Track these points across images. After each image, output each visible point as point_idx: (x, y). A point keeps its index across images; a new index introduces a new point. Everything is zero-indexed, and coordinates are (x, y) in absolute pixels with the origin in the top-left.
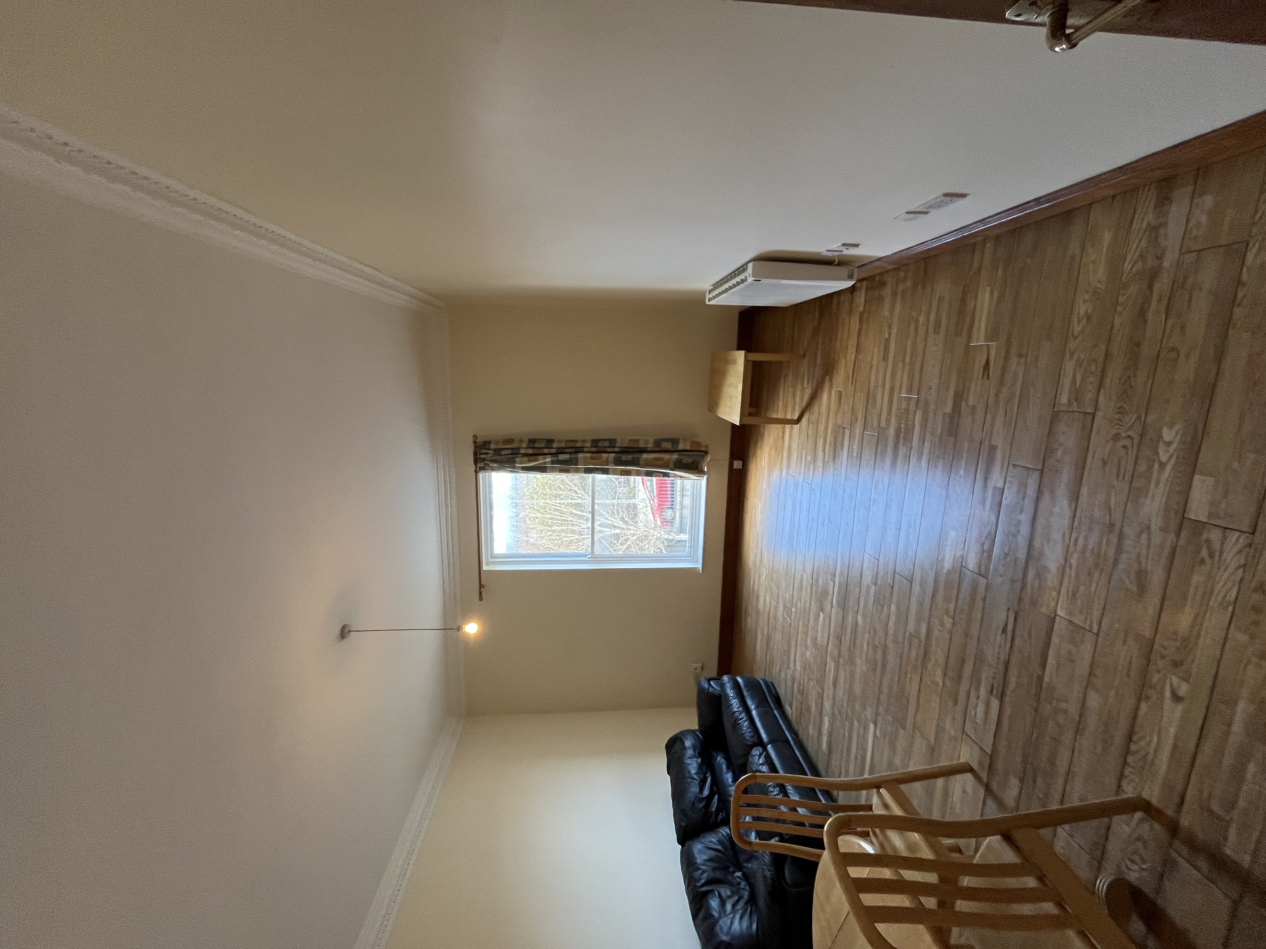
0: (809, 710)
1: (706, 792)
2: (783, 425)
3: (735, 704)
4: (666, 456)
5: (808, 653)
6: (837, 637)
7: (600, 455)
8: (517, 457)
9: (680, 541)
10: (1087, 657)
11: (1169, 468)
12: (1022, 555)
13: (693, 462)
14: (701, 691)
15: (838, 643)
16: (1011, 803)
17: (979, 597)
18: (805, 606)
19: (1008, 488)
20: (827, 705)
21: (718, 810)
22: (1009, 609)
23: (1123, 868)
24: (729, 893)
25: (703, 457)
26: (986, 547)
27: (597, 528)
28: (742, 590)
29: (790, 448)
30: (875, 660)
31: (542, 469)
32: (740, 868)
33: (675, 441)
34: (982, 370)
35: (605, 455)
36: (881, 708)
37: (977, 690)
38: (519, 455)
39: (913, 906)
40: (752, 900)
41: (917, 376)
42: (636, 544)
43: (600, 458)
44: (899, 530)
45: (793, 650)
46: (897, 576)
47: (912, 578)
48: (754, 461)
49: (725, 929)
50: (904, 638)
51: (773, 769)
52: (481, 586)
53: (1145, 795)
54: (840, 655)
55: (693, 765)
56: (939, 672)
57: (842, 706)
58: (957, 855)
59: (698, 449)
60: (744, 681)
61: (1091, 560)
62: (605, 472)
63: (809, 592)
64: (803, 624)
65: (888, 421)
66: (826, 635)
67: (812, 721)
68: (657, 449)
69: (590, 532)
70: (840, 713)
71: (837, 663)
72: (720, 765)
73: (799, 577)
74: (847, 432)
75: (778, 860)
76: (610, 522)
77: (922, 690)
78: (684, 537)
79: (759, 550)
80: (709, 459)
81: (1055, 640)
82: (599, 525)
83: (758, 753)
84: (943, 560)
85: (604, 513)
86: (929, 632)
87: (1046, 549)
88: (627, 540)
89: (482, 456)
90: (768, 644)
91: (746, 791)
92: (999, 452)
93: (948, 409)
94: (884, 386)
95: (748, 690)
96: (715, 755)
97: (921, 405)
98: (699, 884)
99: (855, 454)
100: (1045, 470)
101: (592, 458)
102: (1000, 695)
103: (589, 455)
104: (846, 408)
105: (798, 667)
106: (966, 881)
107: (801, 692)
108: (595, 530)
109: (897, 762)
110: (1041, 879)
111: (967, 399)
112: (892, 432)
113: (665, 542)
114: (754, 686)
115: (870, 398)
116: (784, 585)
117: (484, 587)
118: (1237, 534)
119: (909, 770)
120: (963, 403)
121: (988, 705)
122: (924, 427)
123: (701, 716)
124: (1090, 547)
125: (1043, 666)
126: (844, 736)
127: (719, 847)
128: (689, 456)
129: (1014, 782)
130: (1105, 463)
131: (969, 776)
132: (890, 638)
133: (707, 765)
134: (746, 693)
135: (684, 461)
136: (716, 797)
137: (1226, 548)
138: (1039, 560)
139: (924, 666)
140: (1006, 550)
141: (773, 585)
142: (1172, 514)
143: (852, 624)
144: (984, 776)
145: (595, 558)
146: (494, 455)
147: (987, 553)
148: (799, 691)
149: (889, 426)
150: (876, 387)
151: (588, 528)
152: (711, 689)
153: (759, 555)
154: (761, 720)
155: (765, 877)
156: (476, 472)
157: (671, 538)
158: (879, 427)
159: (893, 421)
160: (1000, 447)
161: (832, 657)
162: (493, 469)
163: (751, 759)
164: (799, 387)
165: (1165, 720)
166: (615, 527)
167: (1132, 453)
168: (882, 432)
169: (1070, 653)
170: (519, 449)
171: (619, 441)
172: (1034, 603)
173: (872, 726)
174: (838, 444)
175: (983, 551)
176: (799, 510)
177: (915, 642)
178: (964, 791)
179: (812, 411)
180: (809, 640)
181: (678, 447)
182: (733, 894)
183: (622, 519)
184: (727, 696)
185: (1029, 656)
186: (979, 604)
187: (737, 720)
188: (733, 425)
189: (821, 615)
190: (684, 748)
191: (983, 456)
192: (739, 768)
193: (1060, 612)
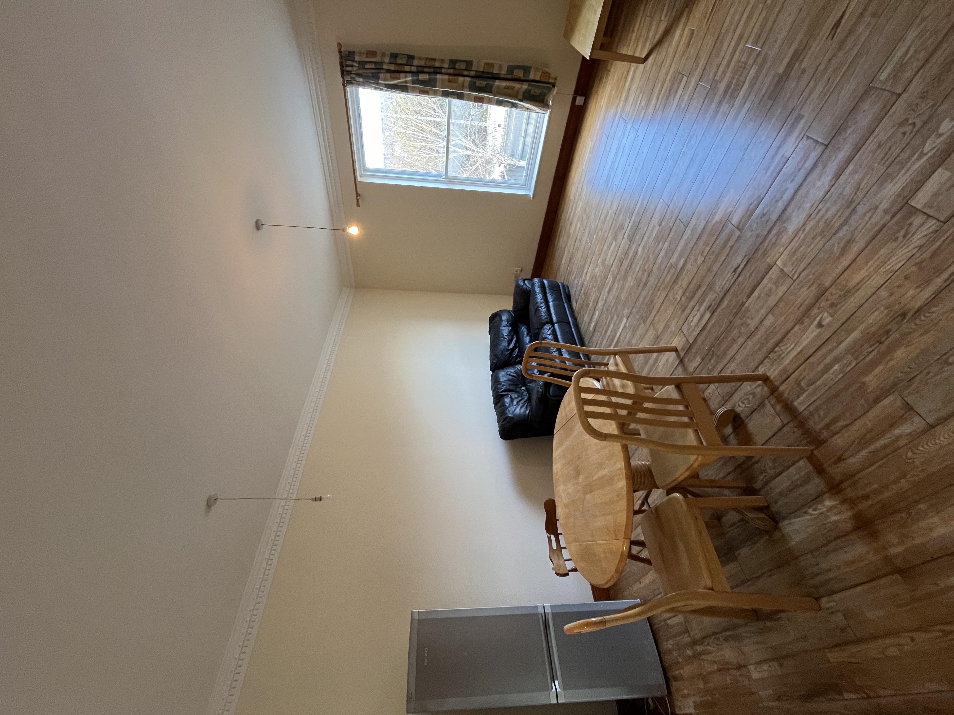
0: (587, 306)
1: (511, 346)
2: (629, 63)
3: (539, 297)
4: (517, 86)
5: (597, 269)
6: (620, 261)
7: (456, 78)
8: (381, 73)
9: (520, 167)
10: (780, 294)
11: (925, 158)
12: (774, 217)
13: (540, 93)
14: (518, 286)
15: (620, 264)
16: (691, 369)
17: (730, 244)
18: (604, 236)
19: (793, 158)
20: (600, 304)
21: (517, 356)
22: (745, 256)
23: (737, 405)
24: (516, 396)
25: (550, 89)
26: (752, 207)
27: (452, 148)
28: (561, 215)
29: (630, 88)
30: (641, 279)
31: (403, 88)
32: (525, 385)
33: (526, 69)
34: (831, 28)
35: (461, 79)
36: (634, 310)
37: (700, 306)
38: (382, 71)
39: (613, 413)
40: (529, 400)
41: (770, 24)
42: (483, 166)
43: (456, 81)
44: (694, 183)
45: (587, 266)
46: (678, 220)
47: (688, 225)
48: (596, 97)
49: (511, 412)
50: (666, 267)
51: (556, 339)
52: (358, 195)
53: (768, 374)
54: (618, 274)
55: (505, 331)
56: (680, 293)
57: (610, 306)
58: (650, 391)
59: (547, 81)
60: (549, 284)
61: (822, 227)
62: (460, 97)
63: (610, 225)
64: (599, 248)
65: (724, 72)
66: (613, 258)
67: (588, 312)
68: (509, 77)
69: (445, 151)
70: (607, 310)
71: (615, 278)
72: (523, 332)
73: (606, 212)
74: (685, 78)
75: (547, 385)
76: (462, 144)
77: (665, 302)
78: (523, 163)
79: (581, 185)
80: (555, 93)
81: (765, 281)
82: (454, 146)
83: (548, 328)
84: (716, 213)
85: (458, 134)
86: (684, 265)
87: (794, 215)
88: (475, 162)
89: (349, 69)
90: (570, 259)
91: (536, 350)
92: (802, 122)
93: (781, 70)
94: (734, 32)
95: (549, 289)
96: (521, 326)
97: (760, 60)
98: (500, 391)
99: (683, 106)
100: (830, 147)
101: (449, 81)
102: (712, 311)
103: (447, 77)
104: (692, 51)
105: (588, 278)
106: (647, 405)
107: (585, 294)
108: (450, 149)
109: (634, 342)
110: (687, 407)
111: (802, 61)
112: (722, 86)
113: (508, 167)
114: (555, 287)
115: (718, 43)
116: (593, 216)
117: (359, 195)
118: (934, 221)
119: (639, 347)
120: (797, 65)
121: (702, 316)
122: (751, 87)
123: (515, 302)
124: (826, 217)
125: (749, 296)
126: (606, 323)
127: (515, 375)
128: (538, 87)
129: (698, 359)
130: (879, 146)
131: (673, 354)
132: (657, 266)
133: (515, 331)
134: (548, 291)
135: (532, 93)
136: (518, 349)
137: (919, 232)
138: (784, 222)
139: (672, 288)
140: (765, 211)
141: (585, 216)
142: (900, 199)
143: (634, 252)
144: (682, 354)
145: (449, 179)
146: (359, 68)
147: (749, 213)
148: (584, 293)
149: (723, 79)
150: (727, 31)
151: (444, 146)
152: (525, 286)
153: (580, 189)
154: (554, 309)
155: (538, 391)
156: (344, 86)
157: (513, 163)
158: (714, 79)
159: (728, 74)
160: (805, 118)
161: (613, 274)
162: (359, 84)
163: (543, 331)
164: (656, 18)
165: (804, 337)
166: (467, 149)
167: (907, 139)
168: (715, 84)
169: (770, 291)
170: (382, 63)
171: (475, 64)
172: (764, 254)
173: (625, 320)
174: (673, 91)
175: (748, 210)
176: (620, 154)
177: (672, 271)
178: (667, 361)
179: (660, 50)
180: (600, 261)
181: (528, 76)
182: (519, 396)
183: (473, 142)
184: (535, 292)
185: (743, 289)
186: (727, 249)
187: (538, 307)
188: (584, 58)
189: (614, 243)
190: (501, 320)
191: (787, 125)
192: (535, 336)
193: (778, 263)
